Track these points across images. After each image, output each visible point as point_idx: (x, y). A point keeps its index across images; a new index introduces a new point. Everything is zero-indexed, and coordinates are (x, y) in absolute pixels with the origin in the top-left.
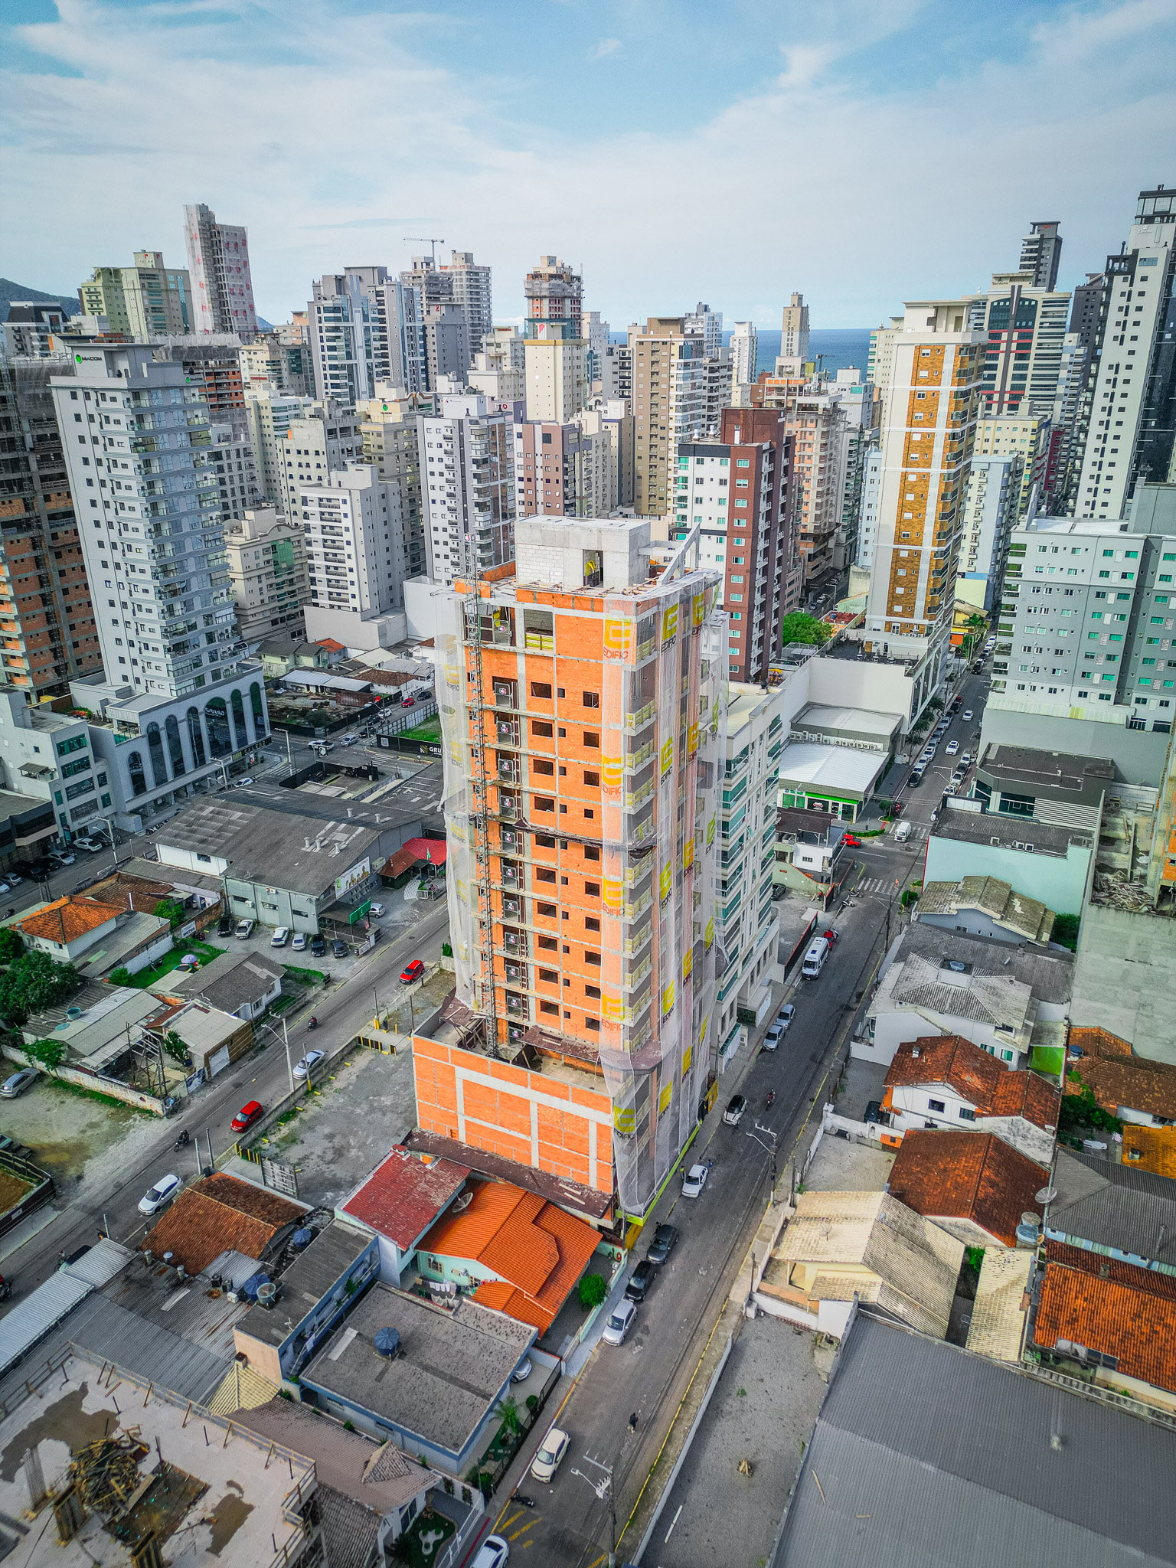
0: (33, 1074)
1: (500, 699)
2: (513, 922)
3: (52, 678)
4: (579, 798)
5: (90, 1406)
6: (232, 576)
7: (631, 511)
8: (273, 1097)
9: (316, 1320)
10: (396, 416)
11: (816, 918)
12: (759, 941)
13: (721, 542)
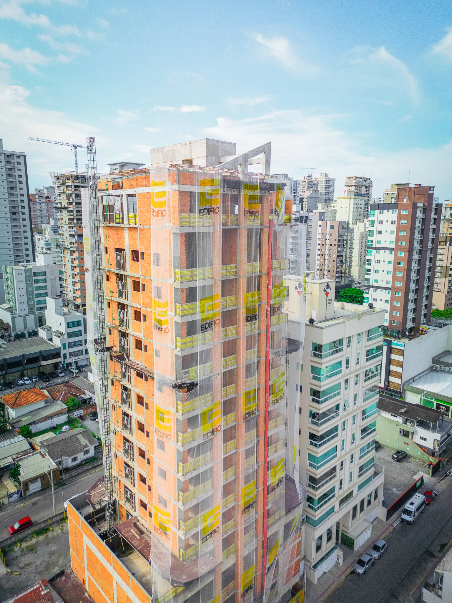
1: (118, 265)
2: (127, 434)
11: (422, 479)
12: (360, 487)
13: (391, 254)
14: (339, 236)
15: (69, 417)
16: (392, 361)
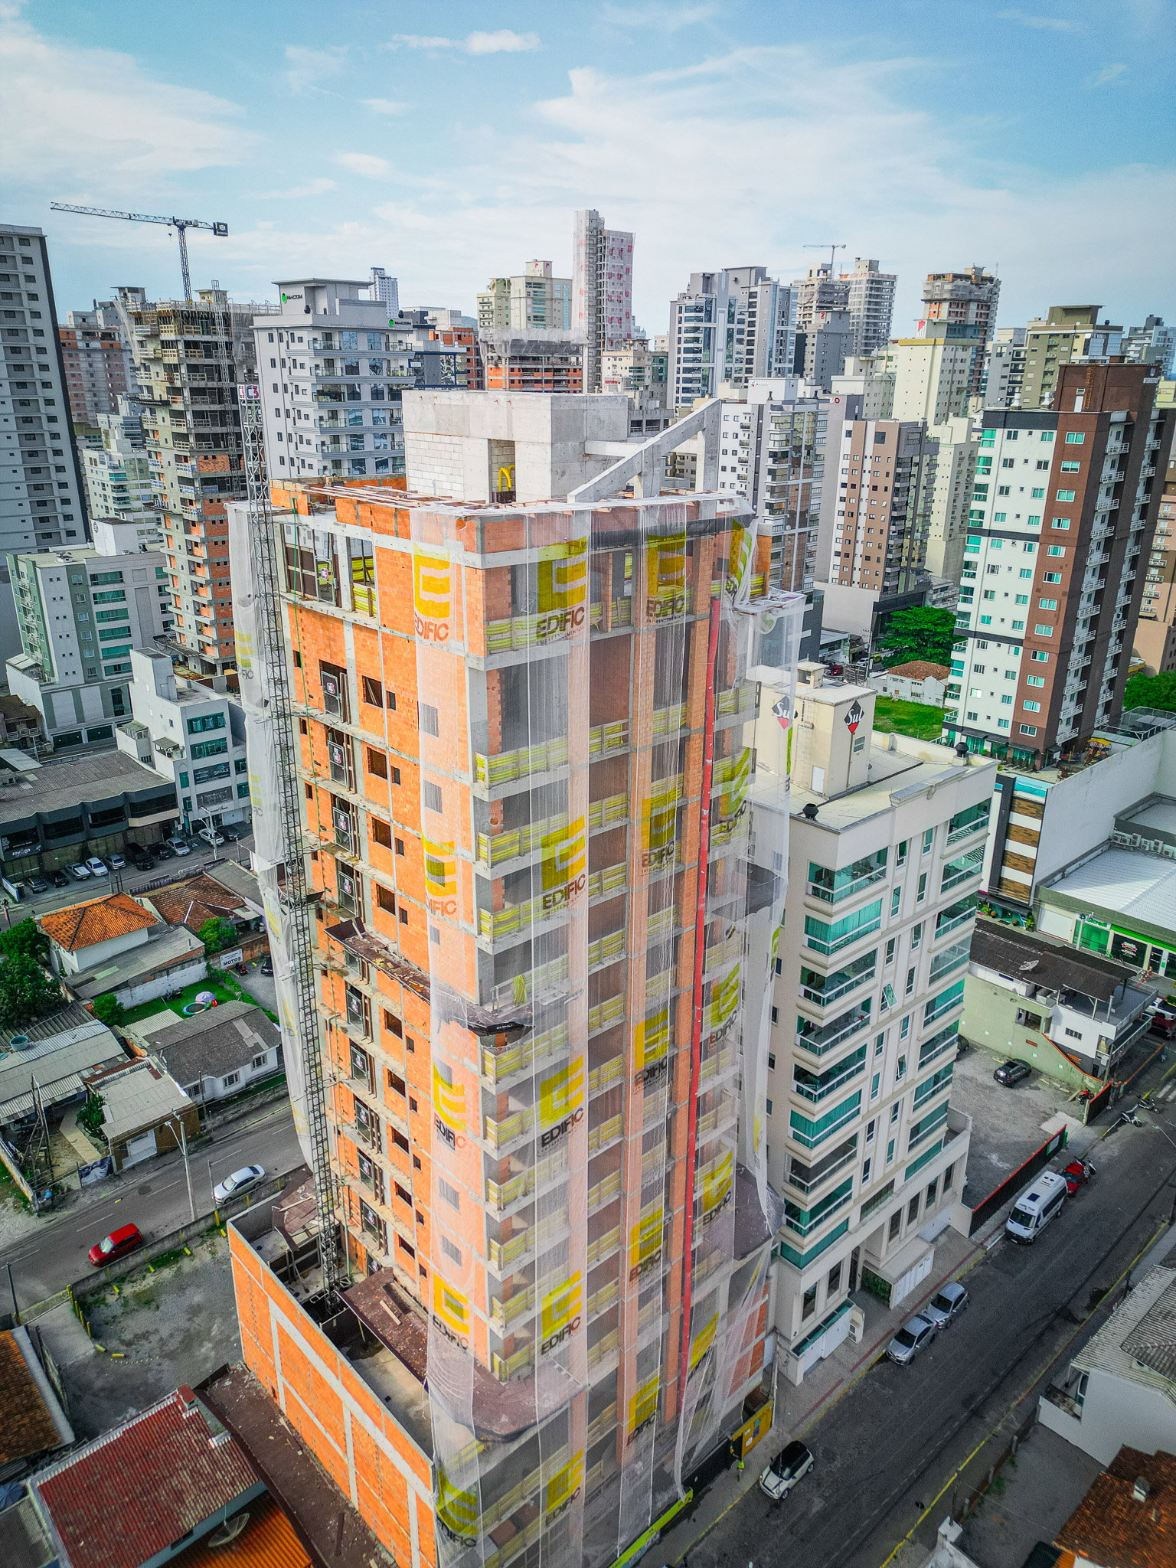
1: (330, 703)
4: (421, 902)
8: (161, 1224)
11: (1062, 1134)
12: (911, 1170)
13: (1030, 550)
14: (898, 464)
15: (208, 967)
16: (1013, 829)
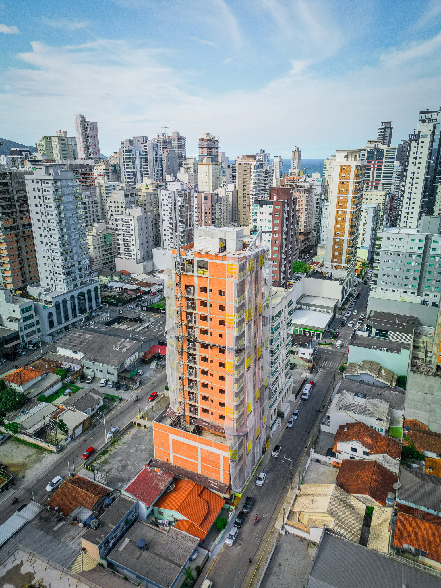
0: (7, 436)
1: (188, 293)
2: (192, 378)
3: (21, 285)
4: (217, 330)
5: (24, 571)
6: (89, 247)
7: (236, 224)
8: (99, 445)
9: (113, 535)
10: (151, 189)
11: (306, 377)
12: (285, 386)
13: (269, 235)
14: (212, 206)
15: (63, 383)
